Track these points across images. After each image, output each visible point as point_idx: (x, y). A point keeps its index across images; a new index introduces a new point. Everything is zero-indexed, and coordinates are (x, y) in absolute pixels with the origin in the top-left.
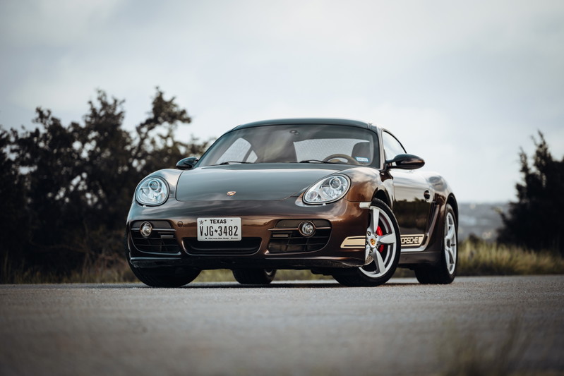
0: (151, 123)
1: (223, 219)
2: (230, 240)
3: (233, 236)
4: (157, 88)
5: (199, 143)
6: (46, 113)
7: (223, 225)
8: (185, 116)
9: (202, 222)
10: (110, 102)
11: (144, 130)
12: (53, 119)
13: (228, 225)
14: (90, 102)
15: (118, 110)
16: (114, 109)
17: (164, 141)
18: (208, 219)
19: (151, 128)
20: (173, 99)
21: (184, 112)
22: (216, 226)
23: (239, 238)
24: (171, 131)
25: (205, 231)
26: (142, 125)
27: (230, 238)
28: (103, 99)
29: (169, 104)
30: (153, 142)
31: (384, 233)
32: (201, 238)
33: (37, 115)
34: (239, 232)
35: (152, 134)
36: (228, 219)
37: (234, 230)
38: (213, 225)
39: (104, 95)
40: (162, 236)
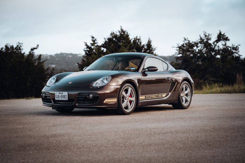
0: (217, 41)
1: (62, 92)
2: (64, 100)
3: (65, 98)
4: (220, 31)
5: (235, 46)
6: (186, 39)
7: (62, 95)
8: (228, 39)
9: (56, 93)
10: (207, 35)
11: (215, 43)
12: (188, 41)
13: (63, 94)
14: (200, 35)
15: (210, 37)
16: (209, 37)
17: (224, 46)
18: (58, 92)
19: (217, 43)
20: (224, 34)
21: (227, 38)
22: (60, 95)
23: (67, 99)
24: (226, 43)
25: (57, 97)
26: (215, 42)
27: (64, 99)
28: (205, 34)
29: (223, 35)
30: (218, 47)
31: (131, 97)
32: (56, 99)
33: (184, 39)
34: (67, 97)
35: (218, 44)
36: (64, 93)
37: (65, 97)
38: (59, 94)
39: (206, 33)
40: (47, 98)
